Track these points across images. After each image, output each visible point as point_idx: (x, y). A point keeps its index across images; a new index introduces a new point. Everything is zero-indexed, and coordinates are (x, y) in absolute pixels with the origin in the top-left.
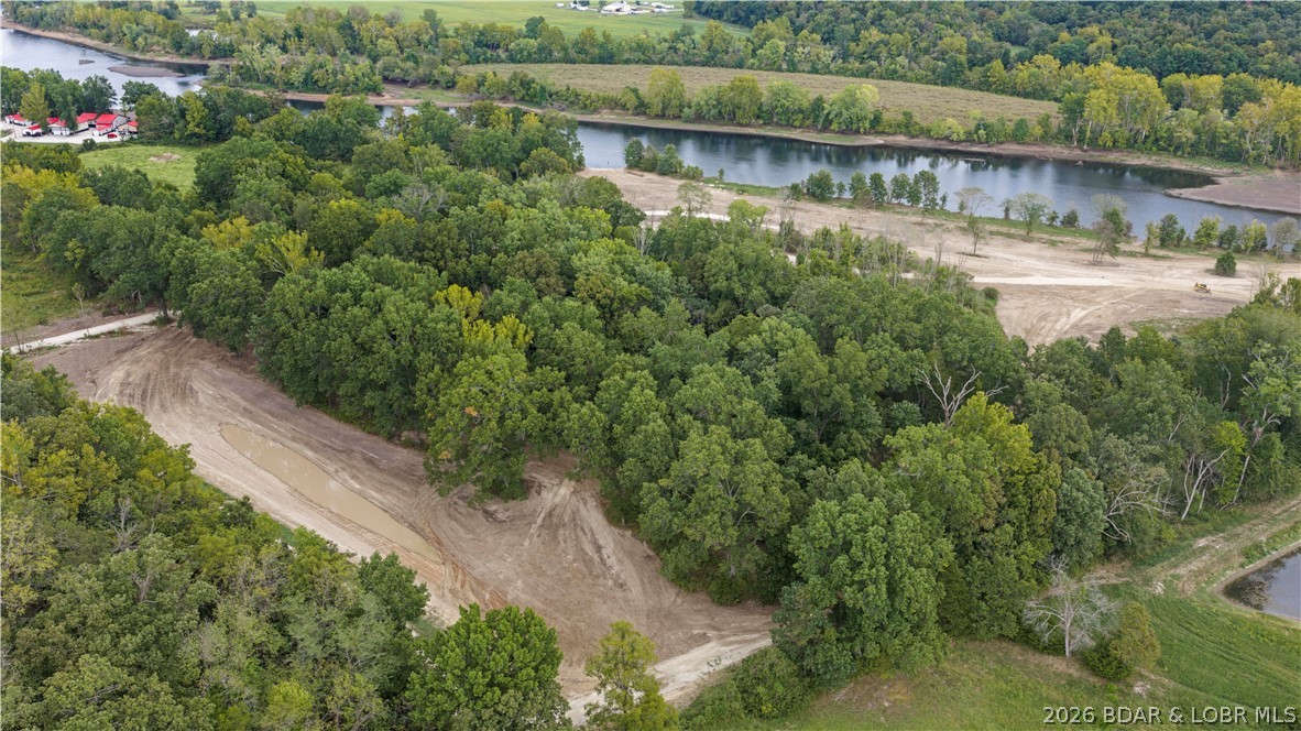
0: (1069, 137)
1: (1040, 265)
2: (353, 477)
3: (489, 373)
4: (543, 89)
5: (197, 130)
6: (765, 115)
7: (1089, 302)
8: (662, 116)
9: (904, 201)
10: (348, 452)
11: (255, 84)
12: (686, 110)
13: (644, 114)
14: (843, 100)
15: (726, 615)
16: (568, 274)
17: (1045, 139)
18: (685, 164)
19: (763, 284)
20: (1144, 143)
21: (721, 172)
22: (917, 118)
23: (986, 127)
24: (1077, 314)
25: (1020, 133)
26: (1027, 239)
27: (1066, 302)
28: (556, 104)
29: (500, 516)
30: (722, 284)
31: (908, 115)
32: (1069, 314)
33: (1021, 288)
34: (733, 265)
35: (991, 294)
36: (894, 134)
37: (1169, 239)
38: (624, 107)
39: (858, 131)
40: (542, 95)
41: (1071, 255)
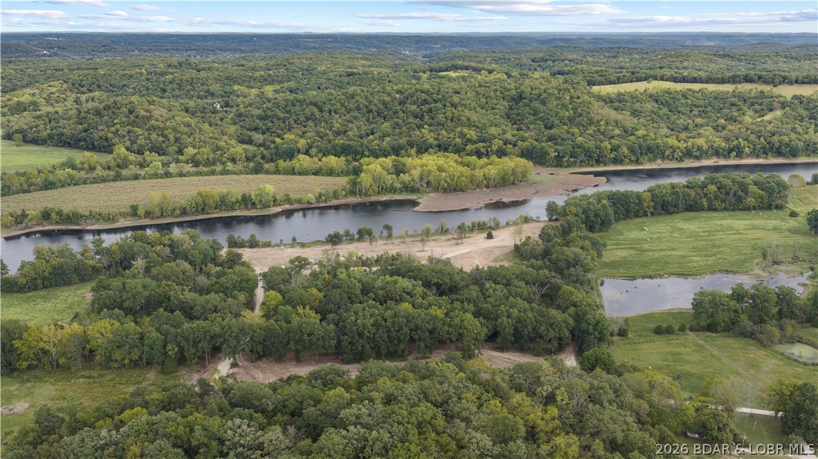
0: (355, 193)
6: (220, 206)
8: (162, 215)
12: (177, 211)
13: (150, 217)
14: (260, 194)
17: (347, 195)
22: (292, 196)
23: (323, 195)
31: (287, 195)
36: (284, 205)
39: (269, 206)
40: (73, 217)
41: (445, 243)
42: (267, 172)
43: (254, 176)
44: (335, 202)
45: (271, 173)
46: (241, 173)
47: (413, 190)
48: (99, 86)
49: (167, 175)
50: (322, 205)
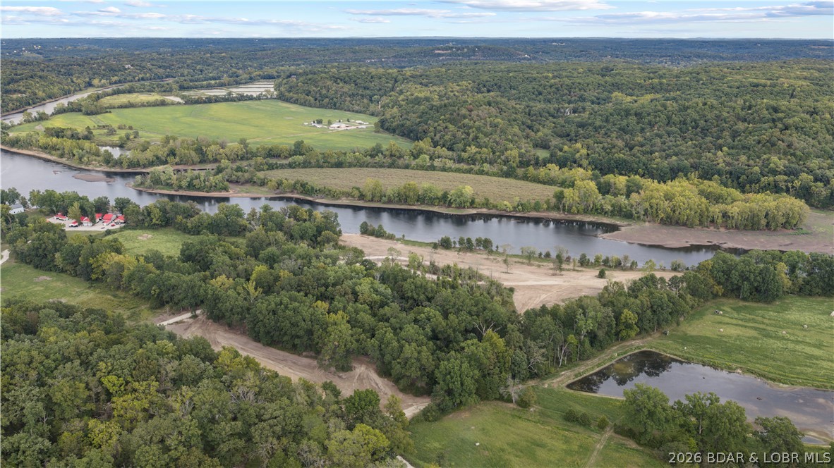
0: (559, 209)
1: (532, 276)
2: (290, 368)
3: (340, 331)
4: (313, 188)
5: (157, 222)
6: (421, 199)
7: (548, 291)
8: (372, 201)
9: (482, 248)
10: (285, 360)
11: (162, 187)
12: (383, 198)
13: (363, 199)
14: (457, 194)
15: (418, 399)
16: (355, 294)
17: (549, 209)
18: (387, 232)
19: (424, 293)
20: (592, 210)
21: (404, 236)
22: (491, 201)
23: (522, 205)
24: (543, 296)
25: (537, 207)
26: (530, 264)
27: (540, 292)
28: (319, 195)
29: (344, 377)
30: (409, 294)
31: (487, 200)
32: (540, 296)
33: (524, 286)
34: (413, 287)
35: (512, 290)
36: (481, 208)
37: (584, 262)
38: (353, 197)
39: (464, 207)
40: (312, 191)
41: (546, 271)
42: (516, 177)
43: (504, 179)
44: (534, 214)
45: (520, 179)
46: (494, 175)
47: (629, 216)
48: (500, 87)
49: (433, 168)
50: (518, 215)
